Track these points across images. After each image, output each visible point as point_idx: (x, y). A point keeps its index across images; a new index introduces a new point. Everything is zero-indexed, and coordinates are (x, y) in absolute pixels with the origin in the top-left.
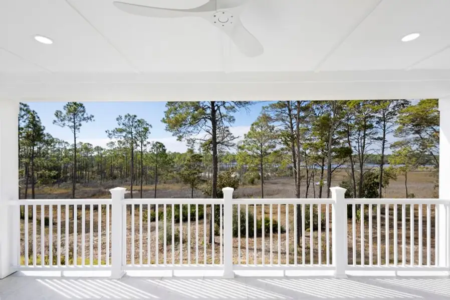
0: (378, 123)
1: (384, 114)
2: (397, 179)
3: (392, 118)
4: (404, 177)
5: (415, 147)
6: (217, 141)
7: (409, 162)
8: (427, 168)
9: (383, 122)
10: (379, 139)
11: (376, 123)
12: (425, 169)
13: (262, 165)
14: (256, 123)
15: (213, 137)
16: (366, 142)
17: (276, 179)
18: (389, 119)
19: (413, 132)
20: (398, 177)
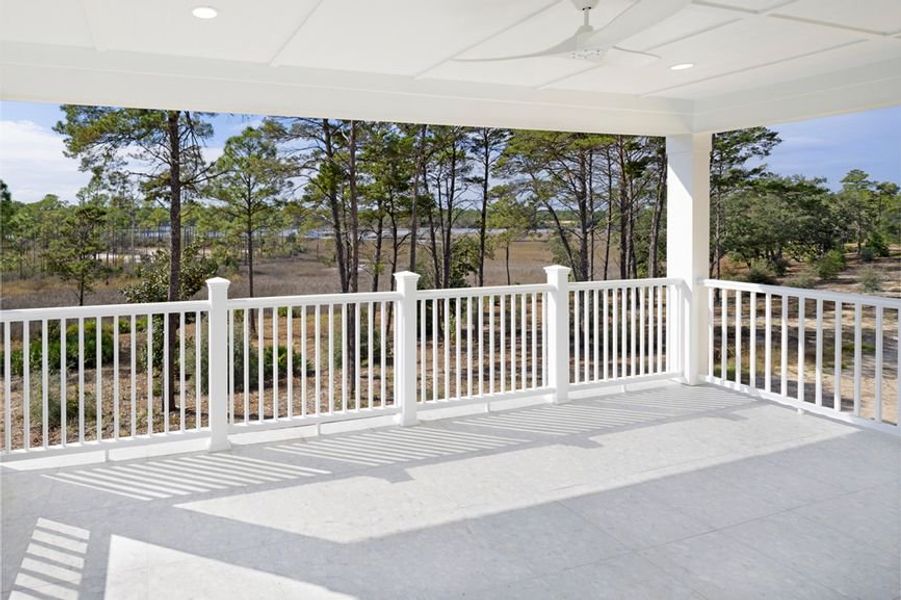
0: (474, 150)
1: (485, 136)
2: (494, 255)
3: (499, 142)
4: (505, 251)
5: (523, 197)
6: (181, 178)
7: (517, 224)
8: (540, 235)
9: (484, 150)
10: (477, 180)
11: (472, 151)
12: (536, 237)
13: (250, 233)
14: (237, 140)
15: (172, 171)
16: (455, 185)
17: (264, 262)
18: (495, 143)
19: (521, 169)
20: (495, 252)
